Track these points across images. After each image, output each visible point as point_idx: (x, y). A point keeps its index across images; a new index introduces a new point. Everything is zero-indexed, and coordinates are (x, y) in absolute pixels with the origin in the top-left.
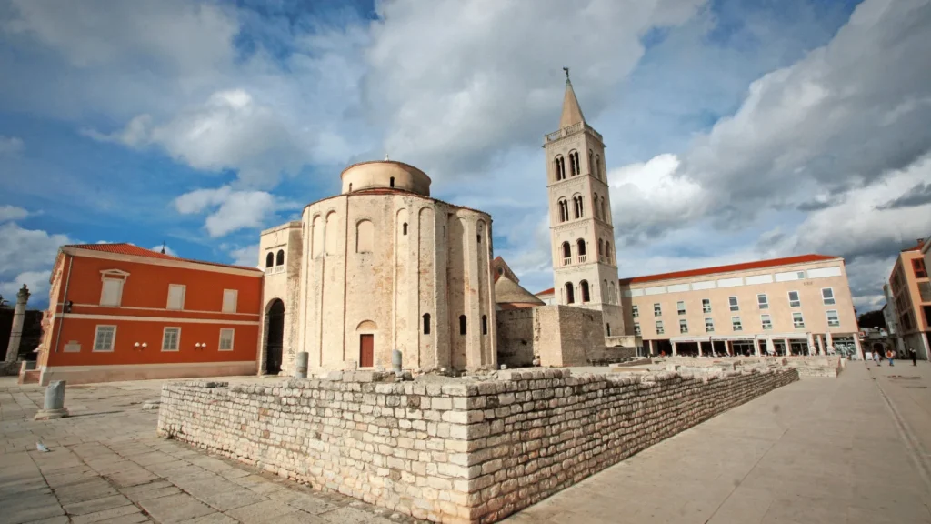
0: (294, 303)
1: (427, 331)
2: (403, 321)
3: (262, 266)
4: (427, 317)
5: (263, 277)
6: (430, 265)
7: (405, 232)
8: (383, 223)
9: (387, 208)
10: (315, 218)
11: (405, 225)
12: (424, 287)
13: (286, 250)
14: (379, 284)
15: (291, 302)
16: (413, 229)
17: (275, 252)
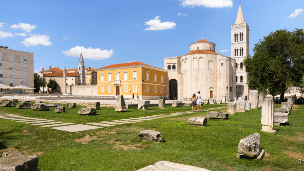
0: (181, 81)
1: (227, 91)
2: (222, 88)
3: (166, 68)
4: (227, 87)
5: (167, 72)
6: (228, 74)
7: (222, 66)
8: (215, 62)
9: (216, 58)
10: (194, 58)
11: (222, 64)
12: (227, 80)
13: (176, 65)
14: (214, 78)
15: (180, 80)
16: (224, 65)
17: (172, 65)
